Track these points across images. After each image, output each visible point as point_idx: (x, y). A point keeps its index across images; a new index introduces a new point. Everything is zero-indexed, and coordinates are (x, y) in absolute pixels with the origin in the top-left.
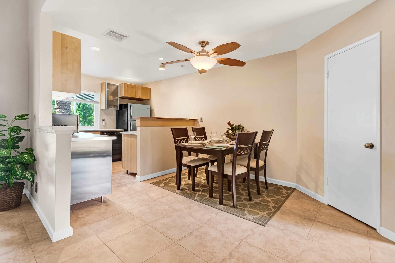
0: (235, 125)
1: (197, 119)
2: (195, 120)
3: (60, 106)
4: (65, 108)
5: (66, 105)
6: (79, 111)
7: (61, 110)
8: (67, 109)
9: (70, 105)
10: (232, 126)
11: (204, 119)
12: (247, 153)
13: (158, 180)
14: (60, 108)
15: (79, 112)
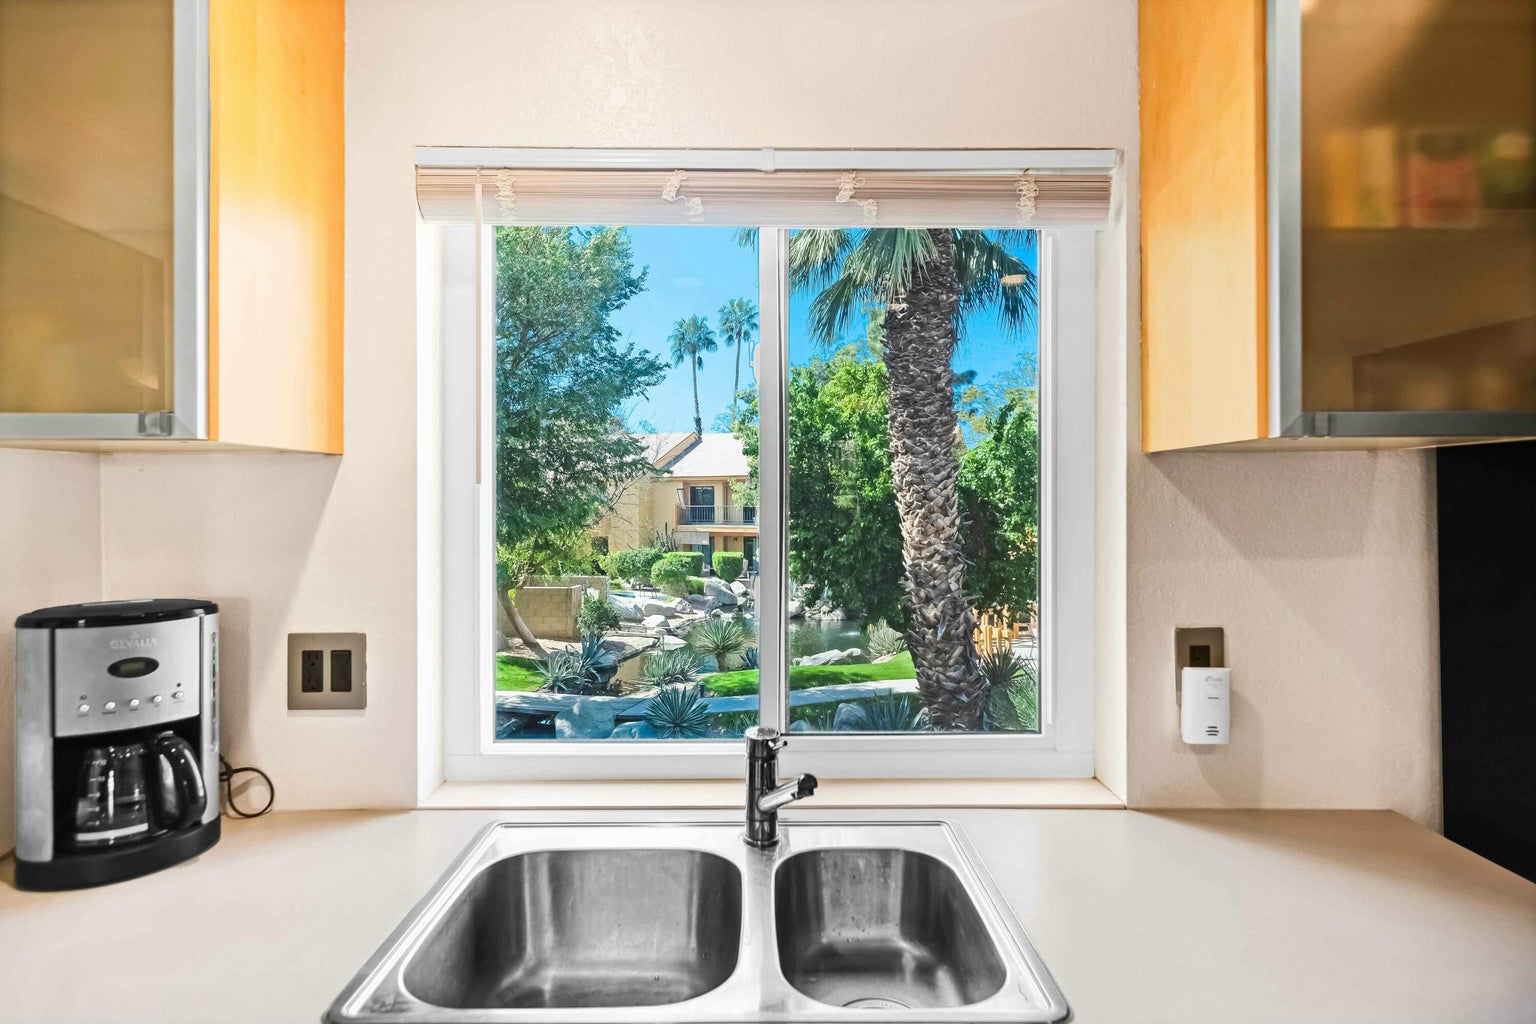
3: (908, 442)
5: (934, 434)
6: (995, 457)
8: (938, 454)
9: (950, 430)
14: (908, 451)
15: (999, 463)
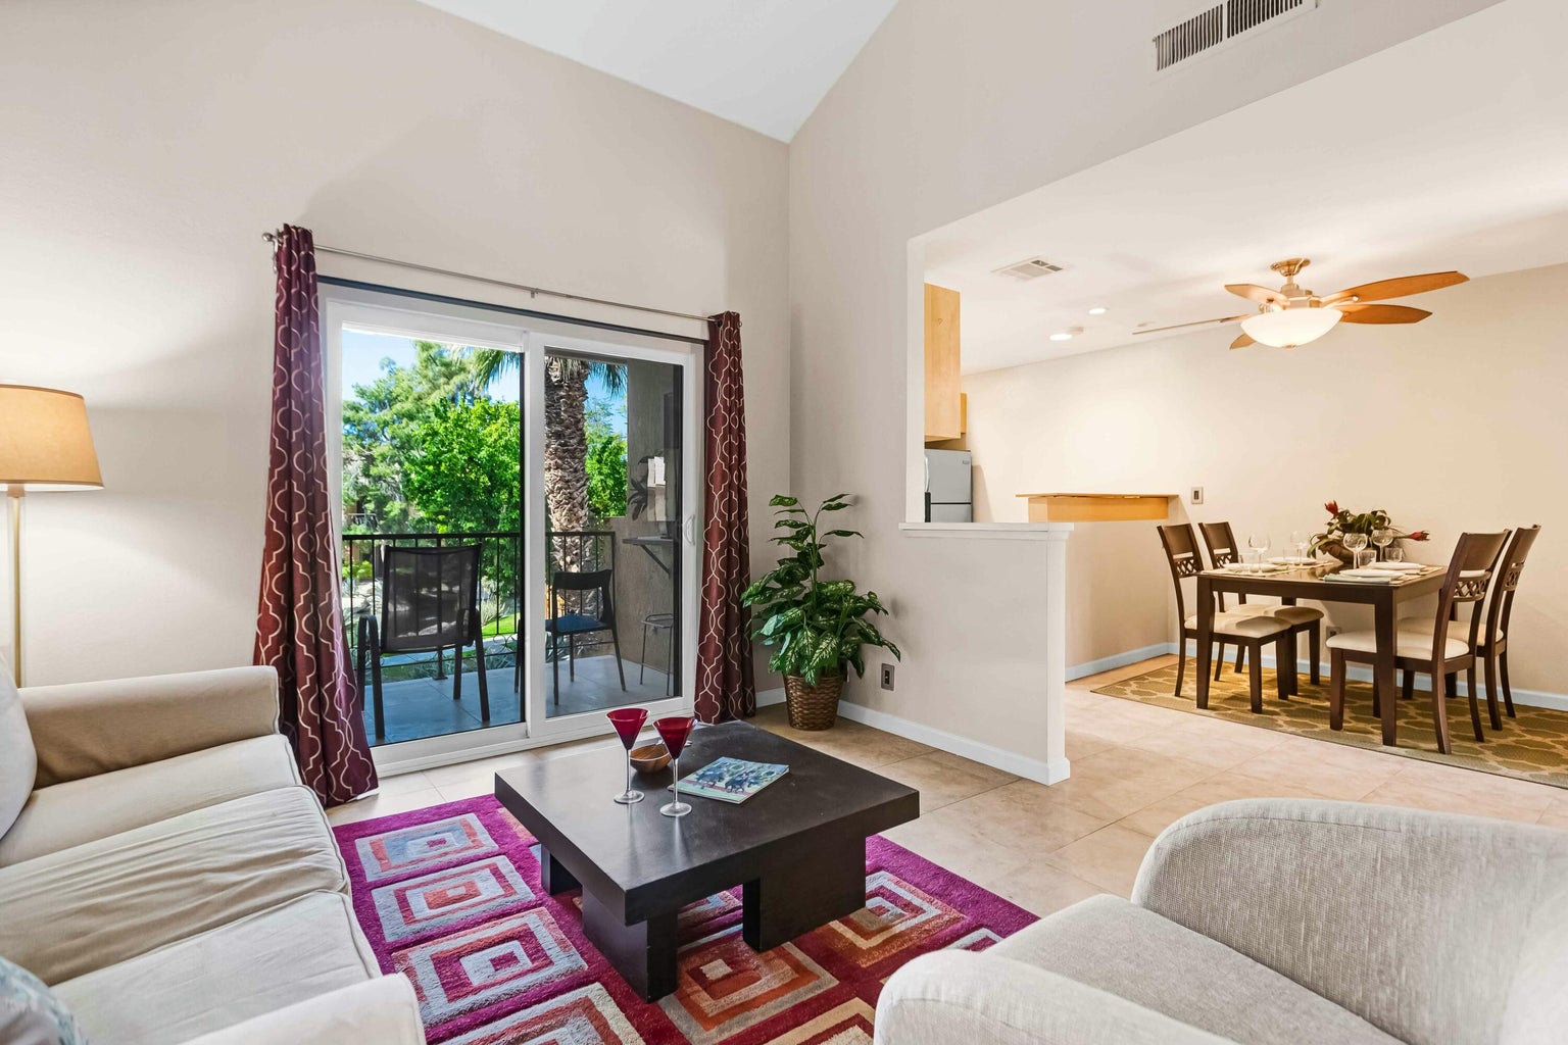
0: (1356, 513)
1: (1177, 496)
2: (1166, 499)
4: (571, 467)
5: (575, 458)
7: (560, 474)
10: (1342, 516)
11: (1206, 495)
12: (1468, 596)
13: (1098, 683)
14: (558, 467)
